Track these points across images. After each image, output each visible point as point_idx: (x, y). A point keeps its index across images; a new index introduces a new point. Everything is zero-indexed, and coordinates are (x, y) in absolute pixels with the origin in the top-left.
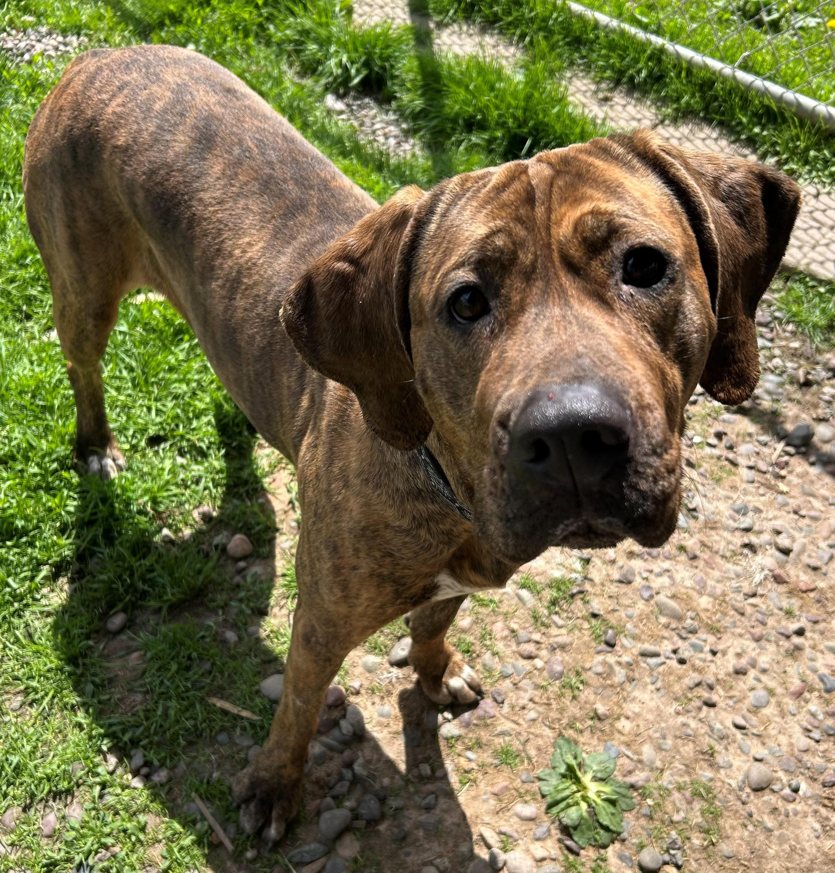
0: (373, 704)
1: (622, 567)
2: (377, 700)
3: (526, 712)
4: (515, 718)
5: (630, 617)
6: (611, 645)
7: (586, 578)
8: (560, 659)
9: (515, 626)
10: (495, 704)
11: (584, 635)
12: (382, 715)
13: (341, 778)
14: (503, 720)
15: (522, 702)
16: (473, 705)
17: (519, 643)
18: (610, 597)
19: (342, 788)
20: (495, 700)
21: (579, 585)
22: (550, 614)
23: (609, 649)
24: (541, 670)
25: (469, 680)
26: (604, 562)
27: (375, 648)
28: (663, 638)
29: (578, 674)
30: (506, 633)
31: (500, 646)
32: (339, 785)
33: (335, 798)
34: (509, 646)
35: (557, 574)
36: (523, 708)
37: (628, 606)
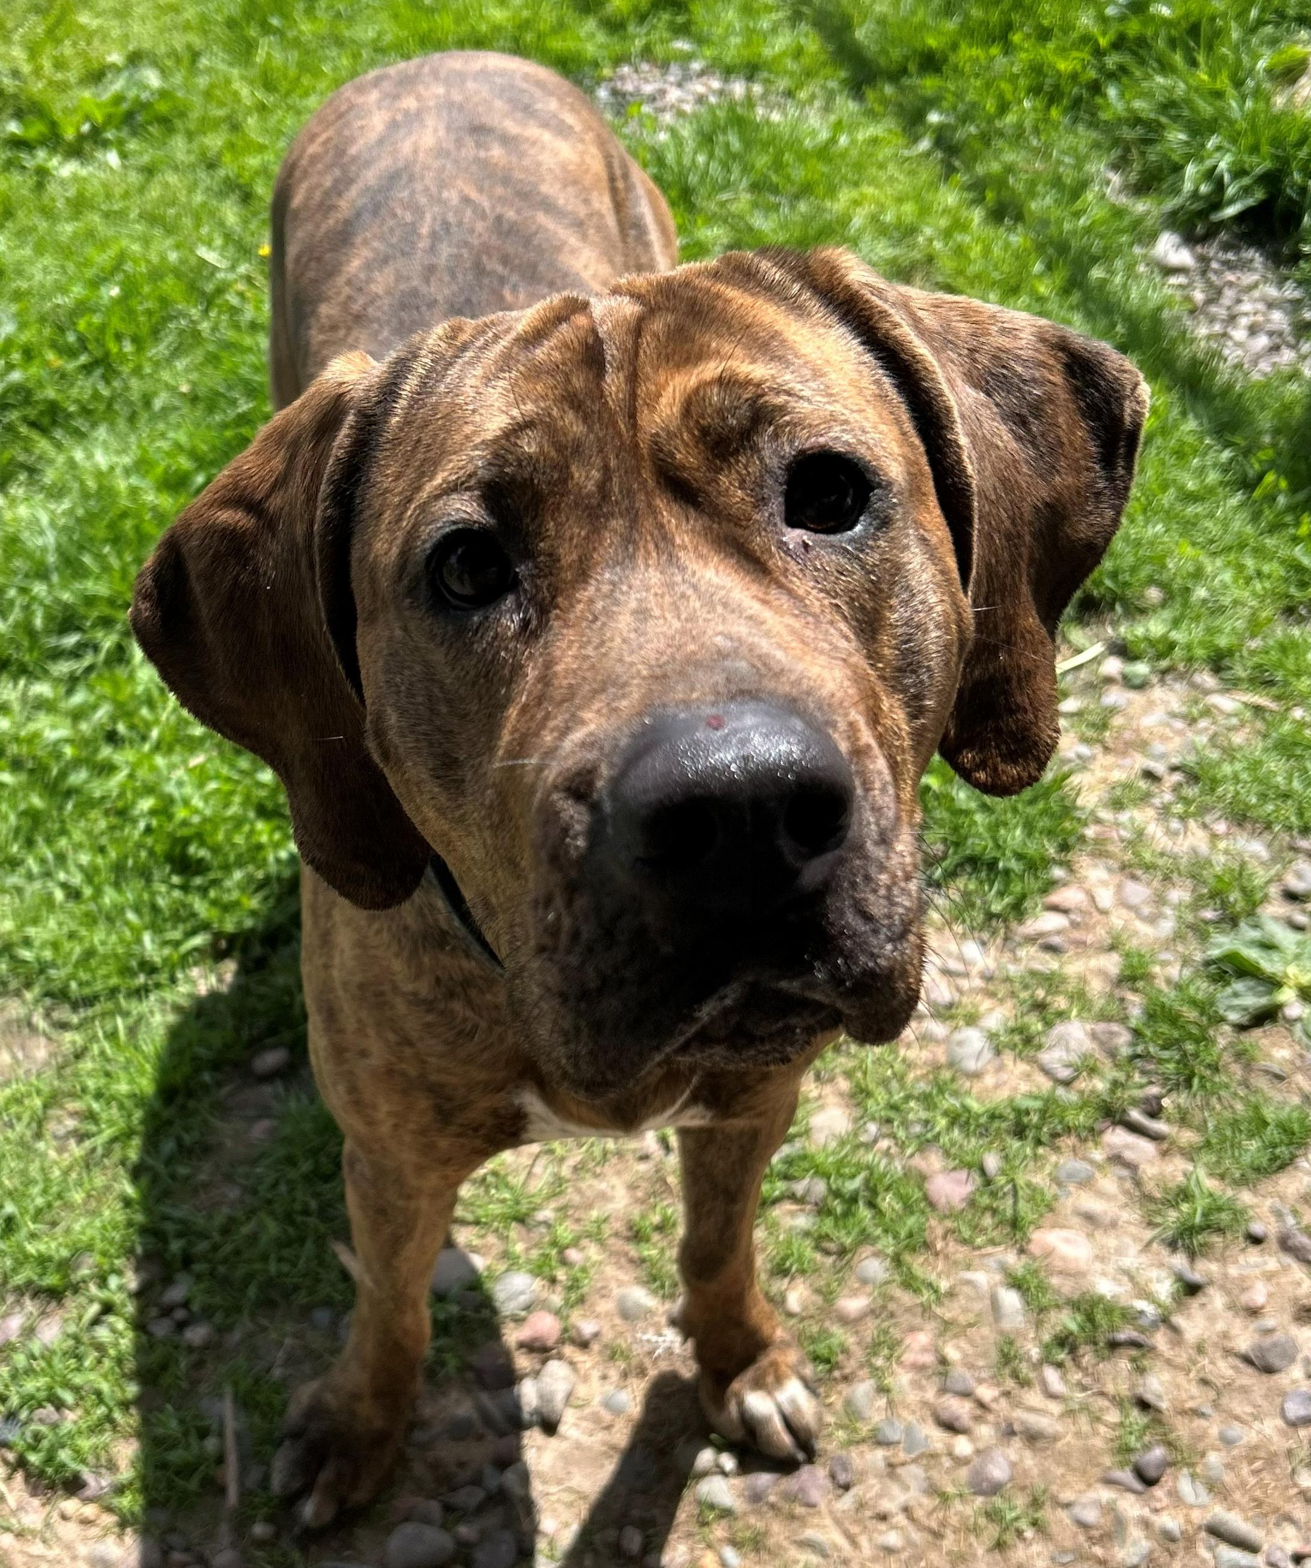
0: (604, 1377)
1: (1268, 1332)
2: (614, 1374)
3: (882, 1526)
4: (854, 1529)
5: (1227, 1442)
6: (1148, 1481)
7: (1165, 1320)
8: (1014, 1457)
9: (952, 1353)
10: (828, 1483)
11: (1096, 1433)
12: (607, 1404)
13: (477, 1481)
14: (828, 1521)
15: (887, 1505)
16: (786, 1466)
17: (943, 1390)
18: (1205, 1382)
19: (468, 1497)
20: (833, 1476)
21: (1142, 1330)
22: (1041, 1363)
23: (1138, 1486)
24: (960, 1462)
25: (788, 1408)
26: (1232, 1307)
27: (655, 1280)
28: (1289, 1518)
29: (1036, 1503)
30: (929, 1359)
31: (901, 1379)
32: (467, 1489)
33: (448, 1508)
34: (921, 1388)
35: (1106, 1287)
36: (883, 1517)
37: (1237, 1418)
